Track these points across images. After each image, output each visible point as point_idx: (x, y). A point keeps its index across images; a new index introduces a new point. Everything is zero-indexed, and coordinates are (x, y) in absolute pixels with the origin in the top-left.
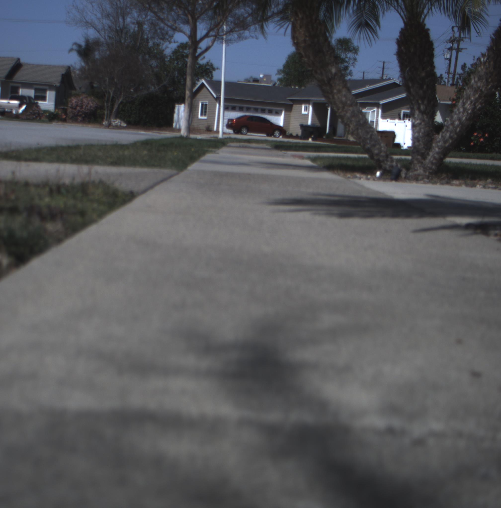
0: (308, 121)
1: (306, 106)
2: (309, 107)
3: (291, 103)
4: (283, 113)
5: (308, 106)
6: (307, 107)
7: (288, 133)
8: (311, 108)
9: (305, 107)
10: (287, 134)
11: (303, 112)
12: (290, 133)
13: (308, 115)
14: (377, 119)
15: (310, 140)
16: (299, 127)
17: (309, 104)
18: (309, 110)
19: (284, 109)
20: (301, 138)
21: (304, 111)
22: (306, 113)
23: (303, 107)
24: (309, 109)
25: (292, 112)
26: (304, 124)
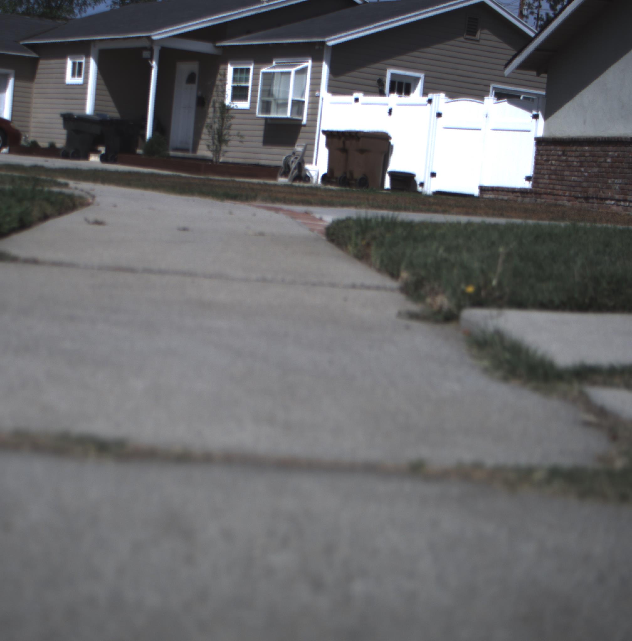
0: (84, 105)
1: (78, 61)
2: (88, 63)
3: (34, 55)
4: (11, 82)
5: (83, 61)
6: (80, 64)
7: (26, 138)
8: (93, 66)
9: (74, 64)
10: (23, 143)
11: (69, 79)
12: (31, 139)
13: (84, 86)
14: (317, 93)
15: (94, 159)
16: (60, 121)
17: (88, 56)
18: (87, 73)
19: (12, 72)
20: (65, 154)
21: (73, 75)
22: (79, 80)
23: (69, 63)
24: (87, 68)
25: (36, 81)
26: (76, 112)
